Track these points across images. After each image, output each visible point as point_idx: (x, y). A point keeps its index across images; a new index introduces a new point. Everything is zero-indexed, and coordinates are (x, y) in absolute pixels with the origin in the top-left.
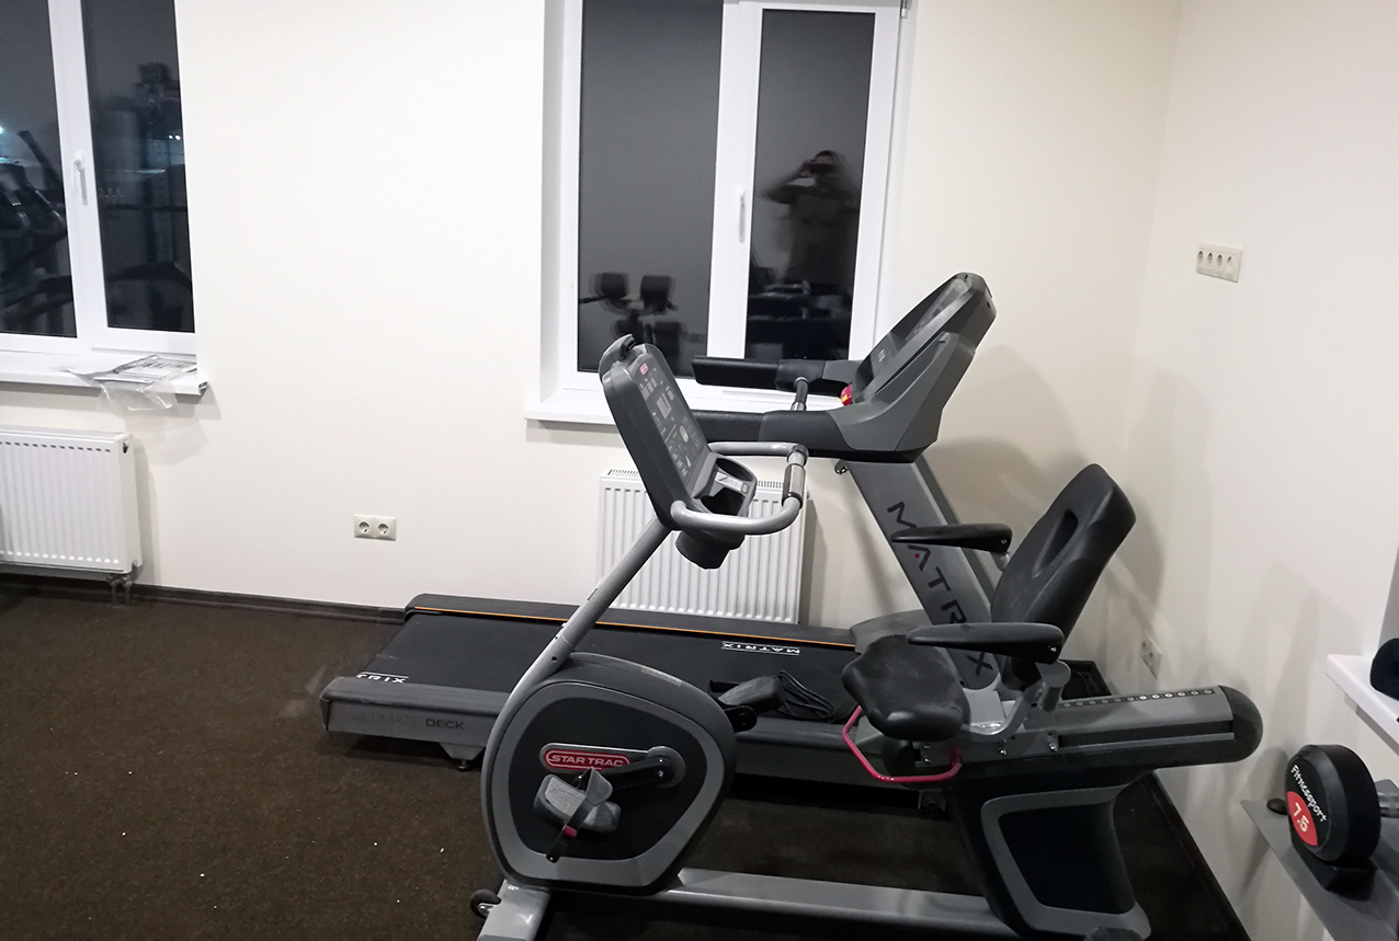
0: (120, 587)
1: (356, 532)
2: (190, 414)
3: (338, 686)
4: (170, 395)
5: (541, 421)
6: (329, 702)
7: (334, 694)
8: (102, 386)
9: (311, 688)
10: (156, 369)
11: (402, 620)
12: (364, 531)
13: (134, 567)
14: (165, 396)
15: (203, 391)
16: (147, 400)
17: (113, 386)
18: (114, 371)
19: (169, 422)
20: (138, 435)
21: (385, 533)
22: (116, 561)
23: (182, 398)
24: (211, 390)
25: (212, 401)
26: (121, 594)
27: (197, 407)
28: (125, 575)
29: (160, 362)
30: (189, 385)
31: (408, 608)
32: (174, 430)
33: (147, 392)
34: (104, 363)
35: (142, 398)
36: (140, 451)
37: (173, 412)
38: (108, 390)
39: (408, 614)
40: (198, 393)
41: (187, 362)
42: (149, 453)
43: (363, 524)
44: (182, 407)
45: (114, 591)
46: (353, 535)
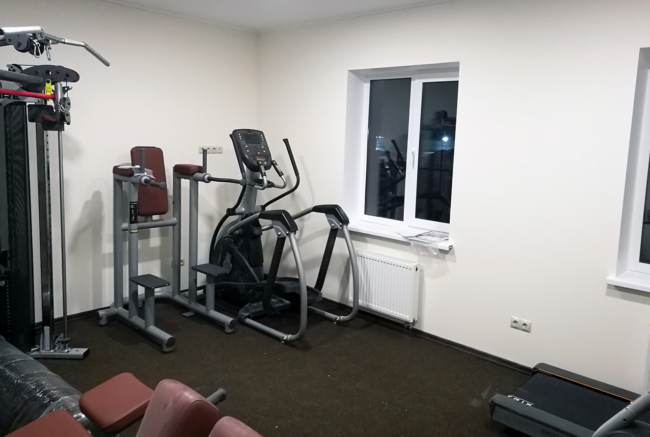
0: (408, 328)
1: (511, 324)
2: (444, 259)
3: (498, 398)
4: (437, 249)
5: (616, 286)
6: (494, 405)
7: (496, 402)
8: (411, 242)
9: (484, 395)
10: (432, 237)
11: (531, 374)
12: (515, 325)
13: (414, 320)
14: (435, 249)
15: (450, 249)
16: (428, 250)
17: (415, 243)
18: (416, 236)
19: (435, 260)
20: (421, 264)
21: (525, 328)
22: (408, 316)
23: (441, 251)
24: (453, 250)
25: (453, 254)
26: (408, 331)
27: (447, 255)
28: (410, 323)
29: (434, 234)
30: (445, 246)
31: (534, 369)
32: (436, 264)
33: (428, 247)
34: (413, 232)
35: (425, 249)
36: (422, 271)
37: (437, 257)
38: (413, 244)
39: (534, 371)
40: (448, 250)
41: (444, 236)
42: (425, 272)
43: (515, 322)
44: (441, 255)
45: (405, 329)
46: (510, 326)
